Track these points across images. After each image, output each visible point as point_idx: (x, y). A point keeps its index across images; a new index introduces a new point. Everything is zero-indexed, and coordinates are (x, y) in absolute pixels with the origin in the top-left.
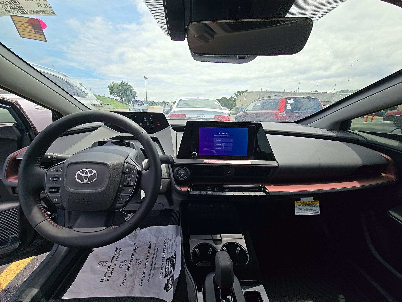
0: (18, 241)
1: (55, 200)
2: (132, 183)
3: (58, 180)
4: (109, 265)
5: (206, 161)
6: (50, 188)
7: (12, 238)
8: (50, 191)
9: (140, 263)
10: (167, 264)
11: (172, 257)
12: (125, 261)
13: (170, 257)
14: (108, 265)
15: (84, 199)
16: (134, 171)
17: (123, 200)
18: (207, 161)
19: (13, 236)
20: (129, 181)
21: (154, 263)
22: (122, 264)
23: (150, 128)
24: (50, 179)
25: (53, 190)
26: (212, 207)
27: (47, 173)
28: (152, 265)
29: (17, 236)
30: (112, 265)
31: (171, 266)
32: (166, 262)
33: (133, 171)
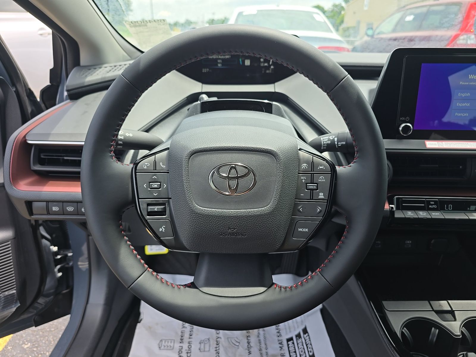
0: (16, 302)
1: (161, 230)
2: (322, 194)
3: (160, 188)
4: (180, 346)
5: (431, 144)
6: (149, 205)
7: (4, 297)
8: (149, 210)
9: (237, 346)
10: (292, 349)
11: (298, 336)
12: (208, 340)
13: (293, 335)
14: (177, 346)
15: (229, 228)
16: (322, 167)
17: (304, 230)
18: (436, 145)
19: (6, 293)
20: (312, 190)
21: (263, 345)
22: (202, 345)
23: (265, 71)
24: (145, 186)
25: (156, 210)
26: (408, 244)
27: (135, 172)
28: (260, 350)
29: (14, 293)
30: (185, 346)
31: (301, 353)
32: (288, 345)
33: (320, 167)
